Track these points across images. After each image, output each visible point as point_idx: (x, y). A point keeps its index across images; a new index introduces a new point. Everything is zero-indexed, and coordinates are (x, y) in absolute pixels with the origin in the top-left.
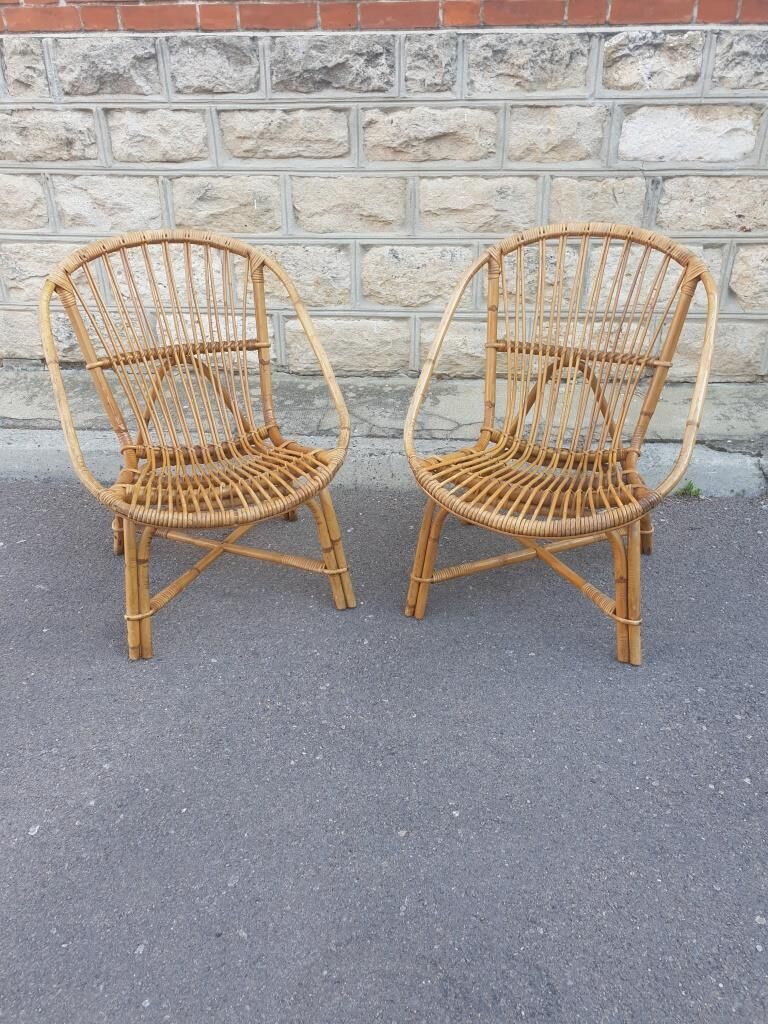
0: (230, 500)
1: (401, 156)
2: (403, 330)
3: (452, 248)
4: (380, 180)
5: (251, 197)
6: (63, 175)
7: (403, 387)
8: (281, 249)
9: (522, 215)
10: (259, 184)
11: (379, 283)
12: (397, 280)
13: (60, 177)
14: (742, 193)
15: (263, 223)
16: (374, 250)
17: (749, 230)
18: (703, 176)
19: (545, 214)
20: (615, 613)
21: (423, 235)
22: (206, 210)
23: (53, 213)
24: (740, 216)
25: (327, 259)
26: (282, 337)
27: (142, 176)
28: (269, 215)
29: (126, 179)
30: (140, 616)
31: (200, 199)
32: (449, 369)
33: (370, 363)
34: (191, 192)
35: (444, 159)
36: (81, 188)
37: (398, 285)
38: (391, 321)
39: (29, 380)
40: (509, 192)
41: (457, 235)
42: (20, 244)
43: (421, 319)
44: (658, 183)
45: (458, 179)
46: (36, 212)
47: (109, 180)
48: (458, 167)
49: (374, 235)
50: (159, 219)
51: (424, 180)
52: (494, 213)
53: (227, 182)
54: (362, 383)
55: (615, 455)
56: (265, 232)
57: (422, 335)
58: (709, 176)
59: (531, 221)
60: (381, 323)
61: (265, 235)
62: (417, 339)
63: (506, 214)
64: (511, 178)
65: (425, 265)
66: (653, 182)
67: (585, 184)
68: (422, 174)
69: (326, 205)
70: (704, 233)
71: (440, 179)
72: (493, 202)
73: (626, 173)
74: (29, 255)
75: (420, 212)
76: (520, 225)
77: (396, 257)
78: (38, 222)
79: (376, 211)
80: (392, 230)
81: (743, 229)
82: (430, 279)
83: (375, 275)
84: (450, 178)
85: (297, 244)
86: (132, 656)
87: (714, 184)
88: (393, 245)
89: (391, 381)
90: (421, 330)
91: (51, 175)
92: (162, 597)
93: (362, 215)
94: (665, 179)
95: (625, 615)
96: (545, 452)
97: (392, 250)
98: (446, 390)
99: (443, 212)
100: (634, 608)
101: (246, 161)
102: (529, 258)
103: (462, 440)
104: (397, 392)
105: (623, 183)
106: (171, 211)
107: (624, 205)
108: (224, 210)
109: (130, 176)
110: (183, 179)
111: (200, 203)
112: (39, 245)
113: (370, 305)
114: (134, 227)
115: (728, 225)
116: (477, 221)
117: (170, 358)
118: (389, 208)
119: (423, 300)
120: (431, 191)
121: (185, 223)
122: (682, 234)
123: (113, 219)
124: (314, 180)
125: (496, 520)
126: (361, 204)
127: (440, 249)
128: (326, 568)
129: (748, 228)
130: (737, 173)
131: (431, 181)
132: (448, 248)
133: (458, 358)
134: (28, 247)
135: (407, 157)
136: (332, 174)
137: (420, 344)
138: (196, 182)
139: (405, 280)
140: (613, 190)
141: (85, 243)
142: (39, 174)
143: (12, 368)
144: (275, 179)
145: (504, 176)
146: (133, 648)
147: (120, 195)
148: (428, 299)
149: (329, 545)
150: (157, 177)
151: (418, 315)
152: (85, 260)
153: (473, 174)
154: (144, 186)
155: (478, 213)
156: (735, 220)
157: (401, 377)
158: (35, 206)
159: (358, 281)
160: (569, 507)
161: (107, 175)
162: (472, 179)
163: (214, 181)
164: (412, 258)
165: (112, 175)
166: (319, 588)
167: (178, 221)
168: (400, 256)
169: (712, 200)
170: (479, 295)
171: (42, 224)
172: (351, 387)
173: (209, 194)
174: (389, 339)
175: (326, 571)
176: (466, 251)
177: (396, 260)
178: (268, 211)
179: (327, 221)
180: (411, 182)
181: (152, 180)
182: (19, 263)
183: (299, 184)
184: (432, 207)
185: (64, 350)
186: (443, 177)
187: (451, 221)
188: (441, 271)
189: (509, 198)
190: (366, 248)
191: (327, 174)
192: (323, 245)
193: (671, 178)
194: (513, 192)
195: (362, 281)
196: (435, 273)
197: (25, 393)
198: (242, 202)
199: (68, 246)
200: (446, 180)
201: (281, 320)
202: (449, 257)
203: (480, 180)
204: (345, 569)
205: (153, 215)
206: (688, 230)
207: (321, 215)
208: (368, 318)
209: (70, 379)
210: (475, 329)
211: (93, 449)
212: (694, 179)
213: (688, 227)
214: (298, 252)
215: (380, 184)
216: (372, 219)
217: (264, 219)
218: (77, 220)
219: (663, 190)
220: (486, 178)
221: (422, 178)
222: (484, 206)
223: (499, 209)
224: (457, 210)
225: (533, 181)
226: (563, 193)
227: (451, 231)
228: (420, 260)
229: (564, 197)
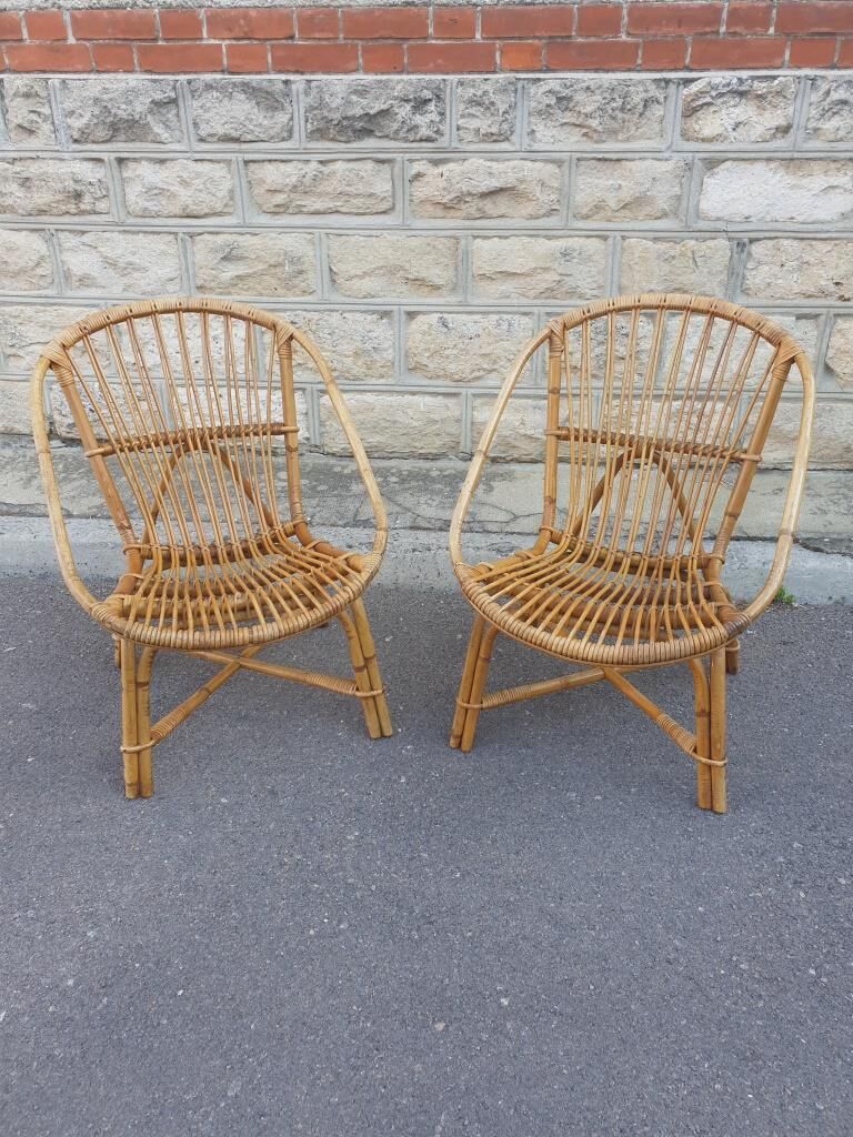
0: (245, 614)
1: (452, 213)
2: (453, 408)
3: (509, 317)
4: (429, 240)
5: (282, 257)
6: (70, 231)
7: (453, 472)
8: (316, 316)
9: (589, 280)
10: (292, 243)
11: (427, 355)
12: (447, 352)
13: (66, 233)
14: (840, 258)
15: (295, 287)
16: (420, 318)
17: (848, 300)
18: (795, 238)
19: (615, 279)
20: (695, 751)
21: (475, 303)
22: (231, 271)
23: (58, 272)
24: (837, 284)
25: (368, 327)
26: (316, 414)
27: (159, 233)
28: (301, 278)
29: (141, 235)
30: (138, 748)
31: (224, 259)
32: (504, 452)
33: (416, 444)
34: (214, 250)
35: (502, 216)
36: (90, 246)
37: (448, 357)
38: (440, 397)
39: (28, 459)
40: (575, 254)
41: (515, 302)
42: (20, 307)
43: (474, 395)
44: (744, 245)
45: (517, 239)
46: (39, 271)
47: (122, 236)
48: (516, 226)
49: (421, 301)
50: (178, 280)
51: (478, 240)
52: (557, 278)
53: (255, 240)
54: (407, 465)
55: (695, 562)
56: (298, 296)
57: (475, 413)
58: (802, 239)
59: (600, 287)
60: (428, 399)
61: (298, 299)
62: (469, 417)
63: (571, 278)
64: (576, 239)
65: (478, 335)
66: (738, 244)
67: (662, 246)
68: (476, 233)
69: (367, 267)
70: (795, 302)
71: (496, 239)
72: (556, 265)
73: (708, 235)
74: (30, 320)
75: (473, 276)
76: (587, 290)
77: (446, 326)
78: (41, 283)
79: (423, 274)
80: (441, 296)
81: (841, 298)
82: (488, 351)
83: (423, 346)
84: (507, 237)
85: (333, 311)
86: (129, 795)
87: (809, 248)
88: (441, 313)
89: (440, 464)
90: (473, 409)
91: (57, 230)
92: (165, 725)
93: (407, 279)
94: (752, 241)
95: (707, 754)
96: (613, 557)
97: (441, 318)
98: (502, 475)
99: (499, 275)
100: (718, 746)
101: (276, 217)
102: (596, 328)
103: (519, 533)
104: (444, 476)
105: (703, 246)
106: (191, 272)
107: (706, 270)
108: (251, 271)
109: (145, 232)
110: (206, 237)
111: (225, 264)
112: (42, 308)
113: (417, 380)
114: (149, 289)
115: (824, 294)
116: (538, 287)
117: (183, 443)
118: (437, 271)
119: (477, 374)
120: (486, 252)
121: (207, 284)
122: (770, 302)
123: (126, 280)
124: (353, 239)
125: (555, 643)
126: (407, 266)
127: (496, 317)
128: (357, 689)
129: (847, 296)
130: (834, 235)
131: (486, 241)
132: (505, 317)
133: (515, 440)
134: (29, 311)
135: (458, 214)
136: (374, 233)
137: (472, 423)
138: (220, 239)
139: (455, 352)
140: (693, 252)
141: (94, 306)
142: (44, 230)
143: (9, 445)
144: (309, 237)
145: (569, 236)
146: (130, 785)
147: (134, 254)
148: (481, 373)
149: (362, 664)
150: (176, 234)
151: (473, 391)
152: (86, 333)
153: (534, 233)
154: (159, 244)
155: (539, 277)
156: (832, 288)
157: (451, 459)
158: (38, 264)
159: (403, 352)
160: (642, 626)
161: (119, 232)
162: (533, 240)
163: (241, 238)
164: (464, 327)
165: (125, 231)
166: (349, 712)
167: (200, 283)
168: (450, 325)
169: (805, 266)
170: (540, 370)
171: (45, 285)
172: (394, 471)
173: (234, 252)
174: (436, 417)
175: (358, 694)
176: (525, 320)
177: (446, 330)
178: (301, 272)
179: (367, 285)
180: (463, 242)
181: (171, 237)
182: (19, 328)
183: (336, 243)
184: (487, 269)
185: (69, 425)
186: (500, 237)
187: (507, 286)
188: (497, 342)
189: (575, 260)
190: (411, 315)
191: (368, 232)
192: (362, 312)
193: (758, 240)
194: (579, 254)
195: (407, 352)
196: (489, 344)
197: (23, 474)
198: (272, 262)
199: (76, 309)
200: (503, 241)
201: (316, 396)
202: (505, 327)
203: (541, 240)
204: (380, 691)
205: (170, 276)
206: (779, 298)
207: (361, 277)
208: (413, 394)
209: (74, 458)
210: (534, 408)
211: (97, 540)
212: (786, 242)
213: (778, 296)
214: (335, 319)
215: (429, 244)
216: (419, 282)
217: (296, 281)
218: (85, 281)
219: (750, 254)
220: (549, 238)
221: (475, 237)
222: (546, 269)
223: (564, 272)
224: (515, 274)
225: (602, 242)
226: (636, 256)
227: (508, 297)
228: (473, 329)
229: (637, 260)
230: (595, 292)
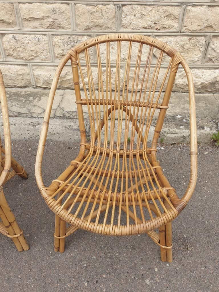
2: (26, 70)
3: (38, 36)
4: (2, 4)
7: (29, 92)
9: (65, 21)
11: (11, 50)
12: (18, 49)
14: (155, 13)
16: (6, 36)
17: (159, 30)
18: (138, 5)
19: (74, 21)
21: (25, 29)
24: (155, 23)
32: (47, 85)
33: (16, 83)
37: (19, 51)
38: (21, 66)
40: (57, 11)
41: (39, 30)
43: (32, 65)
44: (120, 7)
45: (35, 4)
49: (4, 29)
51: (21, 4)
52: (52, 20)
54: (13, 90)
57: (34, 71)
58: (141, 5)
59: (70, 24)
60: (16, 66)
62: (32, 73)
63: (58, 21)
64: (58, 4)
65: (29, 43)
66: (118, 7)
67: (90, 8)
70: (141, 30)
71: (27, 4)
72: (50, 16)
73: (106, 3)
75: (21, 19)
76: (65, 26)
77: (16, 39)
79: (2, 18)
80: (12, 27)
81: (157, 29)
82: (33, 49)
83: (9, 47)
84: (31, 3)
87: (144, 9)
88: (13, 34)
89: (25, 90)
90: (33, 70)
94: (123, 5)
97: (13, 36)
98: (46, 94)
99: (31, 19)
102: (70, 40)
104: (26, 94)
105: (105, 7)
107: (106, 18)
113: (10, 59)
115: (150, 27)
116: (47, 24)
118: (7, 17)
119: (31, 57)
120: (24, 9)
122: (132, 31)
127: (33, 36)
129: (159, 28)
130: (152, 3)
131: (24, 5)
132: (37, 36)
133: (49, 81)
137: (34, 75)
139: (21, 49)
140: (101, 10)
145: (55, 3)
148: (33, 57)
151: (31, 64)
155: (46, 20)
156: (153, 25)
157: (29, 88)
159: (3, 50)
162: (41, 4)
164: (23, 40)
168: (17, 39)
169: (143, 16)
170: (53, 56)
172: (8, 92)
174: (20, 73)
176: (44, 37)
177: (16, 41)
180: (15, 5)
184: (26, 16)
186: (29, 3)
187: (36, 23)
188: (35, 45)
189: (58, 13)
190: (3, 35)
193: (125, 5)
194: (59, 10)
195: (4, 49)
196: (33, 46)
200: (30, 5)
202: (37, 39)
203: (45, 5)
206: (135, 29)
208: (11, 64)
210: (54, 70)
212: (135, 6)
213: (134, 28)
215: (2, 6)
216: (2, 21)
219: (123, 11)
220: (47, 3)
221: (19, 3)
222: (48, 17)
223: (54, 18)
224: (37, 18)
225: (68, 5)
226: (81, 12)
227: (37, 28)
228: (27, 41)
229: (81, 13)
230: (68, 26)
